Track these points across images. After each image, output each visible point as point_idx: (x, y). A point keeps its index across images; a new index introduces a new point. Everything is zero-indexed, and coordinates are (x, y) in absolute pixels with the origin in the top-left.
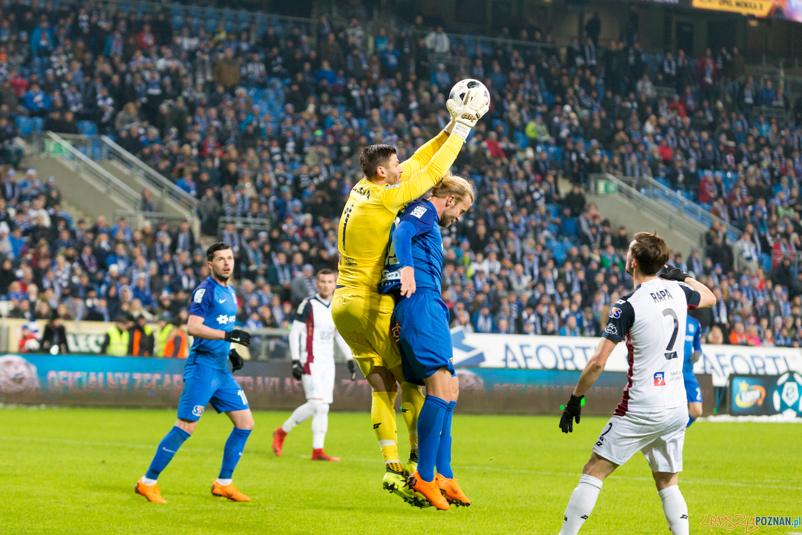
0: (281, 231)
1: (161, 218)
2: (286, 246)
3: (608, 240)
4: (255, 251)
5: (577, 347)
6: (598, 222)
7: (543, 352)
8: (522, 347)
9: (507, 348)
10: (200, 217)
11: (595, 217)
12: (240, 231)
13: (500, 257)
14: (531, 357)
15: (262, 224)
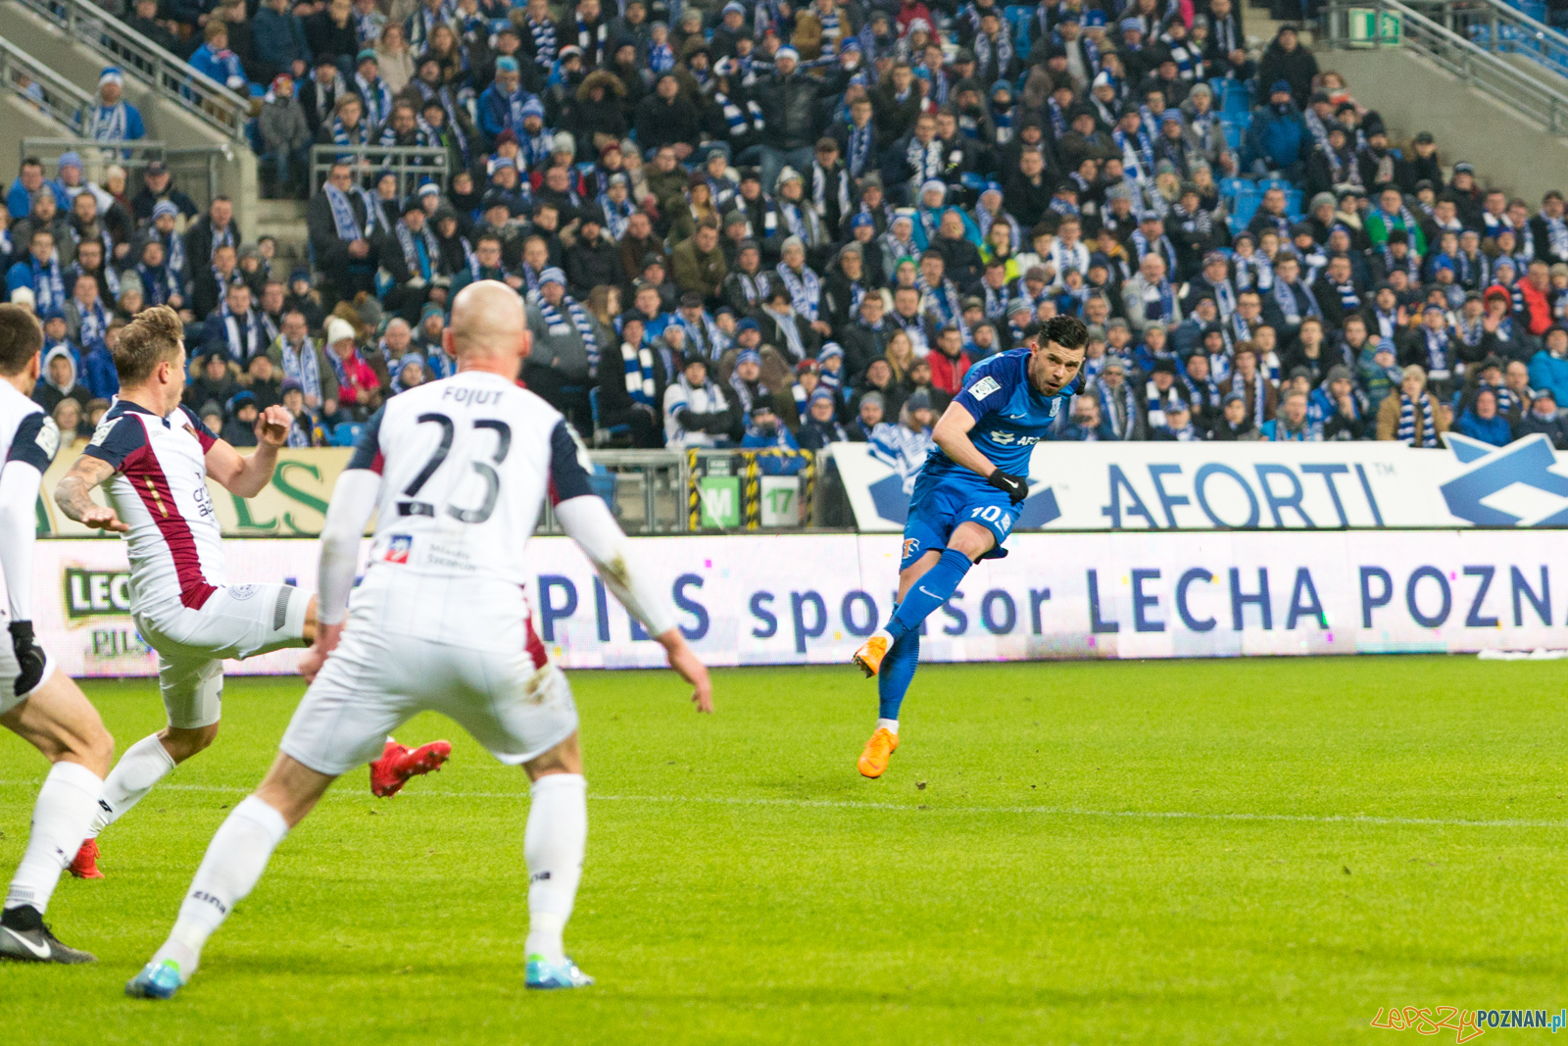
0: (481, 179)
1: (149, 154)
2: (502, 219)
3: (1386, 171)
4: (417, 236)
5: (1308, 469)
6: (1350, 120)
7: (1215, 484)
8: (1156, 471)
9: (1116, 475)
10: (258, 144)
11: (1344, 107)
12: (371, 182)
13: (1091, 228)
14: (1183, 501)
15: (428, 160)
